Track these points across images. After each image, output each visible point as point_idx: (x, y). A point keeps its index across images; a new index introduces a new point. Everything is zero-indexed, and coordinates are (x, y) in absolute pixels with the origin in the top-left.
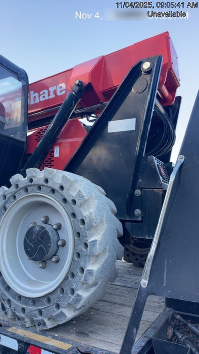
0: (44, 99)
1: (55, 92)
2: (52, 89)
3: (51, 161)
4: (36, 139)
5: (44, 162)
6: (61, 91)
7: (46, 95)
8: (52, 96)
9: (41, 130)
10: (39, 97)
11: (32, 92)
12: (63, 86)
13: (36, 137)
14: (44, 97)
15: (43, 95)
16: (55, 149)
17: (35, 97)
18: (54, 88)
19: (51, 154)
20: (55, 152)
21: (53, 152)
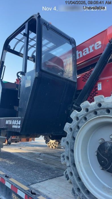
0: (86, 54)
1: (93, 48)
2: (91, 47)
3: (95, 93)
4: (83, 80)
5: (91, 95)
6: (98, 47)
7: (87, 51)
8: (92, 51)
9: (86, 74)
10: (82, 53)
11: (77, 51)
12: (100, 43)
13: (83, 79)
14: (86, 53)
15: (85, 52)
16: (98, 85)
17: (79, 54)
18: (93, 45)
19: (95, 89)
20: (98, 87)
21: (97, 87)
